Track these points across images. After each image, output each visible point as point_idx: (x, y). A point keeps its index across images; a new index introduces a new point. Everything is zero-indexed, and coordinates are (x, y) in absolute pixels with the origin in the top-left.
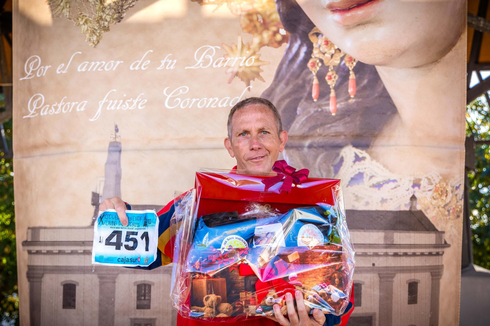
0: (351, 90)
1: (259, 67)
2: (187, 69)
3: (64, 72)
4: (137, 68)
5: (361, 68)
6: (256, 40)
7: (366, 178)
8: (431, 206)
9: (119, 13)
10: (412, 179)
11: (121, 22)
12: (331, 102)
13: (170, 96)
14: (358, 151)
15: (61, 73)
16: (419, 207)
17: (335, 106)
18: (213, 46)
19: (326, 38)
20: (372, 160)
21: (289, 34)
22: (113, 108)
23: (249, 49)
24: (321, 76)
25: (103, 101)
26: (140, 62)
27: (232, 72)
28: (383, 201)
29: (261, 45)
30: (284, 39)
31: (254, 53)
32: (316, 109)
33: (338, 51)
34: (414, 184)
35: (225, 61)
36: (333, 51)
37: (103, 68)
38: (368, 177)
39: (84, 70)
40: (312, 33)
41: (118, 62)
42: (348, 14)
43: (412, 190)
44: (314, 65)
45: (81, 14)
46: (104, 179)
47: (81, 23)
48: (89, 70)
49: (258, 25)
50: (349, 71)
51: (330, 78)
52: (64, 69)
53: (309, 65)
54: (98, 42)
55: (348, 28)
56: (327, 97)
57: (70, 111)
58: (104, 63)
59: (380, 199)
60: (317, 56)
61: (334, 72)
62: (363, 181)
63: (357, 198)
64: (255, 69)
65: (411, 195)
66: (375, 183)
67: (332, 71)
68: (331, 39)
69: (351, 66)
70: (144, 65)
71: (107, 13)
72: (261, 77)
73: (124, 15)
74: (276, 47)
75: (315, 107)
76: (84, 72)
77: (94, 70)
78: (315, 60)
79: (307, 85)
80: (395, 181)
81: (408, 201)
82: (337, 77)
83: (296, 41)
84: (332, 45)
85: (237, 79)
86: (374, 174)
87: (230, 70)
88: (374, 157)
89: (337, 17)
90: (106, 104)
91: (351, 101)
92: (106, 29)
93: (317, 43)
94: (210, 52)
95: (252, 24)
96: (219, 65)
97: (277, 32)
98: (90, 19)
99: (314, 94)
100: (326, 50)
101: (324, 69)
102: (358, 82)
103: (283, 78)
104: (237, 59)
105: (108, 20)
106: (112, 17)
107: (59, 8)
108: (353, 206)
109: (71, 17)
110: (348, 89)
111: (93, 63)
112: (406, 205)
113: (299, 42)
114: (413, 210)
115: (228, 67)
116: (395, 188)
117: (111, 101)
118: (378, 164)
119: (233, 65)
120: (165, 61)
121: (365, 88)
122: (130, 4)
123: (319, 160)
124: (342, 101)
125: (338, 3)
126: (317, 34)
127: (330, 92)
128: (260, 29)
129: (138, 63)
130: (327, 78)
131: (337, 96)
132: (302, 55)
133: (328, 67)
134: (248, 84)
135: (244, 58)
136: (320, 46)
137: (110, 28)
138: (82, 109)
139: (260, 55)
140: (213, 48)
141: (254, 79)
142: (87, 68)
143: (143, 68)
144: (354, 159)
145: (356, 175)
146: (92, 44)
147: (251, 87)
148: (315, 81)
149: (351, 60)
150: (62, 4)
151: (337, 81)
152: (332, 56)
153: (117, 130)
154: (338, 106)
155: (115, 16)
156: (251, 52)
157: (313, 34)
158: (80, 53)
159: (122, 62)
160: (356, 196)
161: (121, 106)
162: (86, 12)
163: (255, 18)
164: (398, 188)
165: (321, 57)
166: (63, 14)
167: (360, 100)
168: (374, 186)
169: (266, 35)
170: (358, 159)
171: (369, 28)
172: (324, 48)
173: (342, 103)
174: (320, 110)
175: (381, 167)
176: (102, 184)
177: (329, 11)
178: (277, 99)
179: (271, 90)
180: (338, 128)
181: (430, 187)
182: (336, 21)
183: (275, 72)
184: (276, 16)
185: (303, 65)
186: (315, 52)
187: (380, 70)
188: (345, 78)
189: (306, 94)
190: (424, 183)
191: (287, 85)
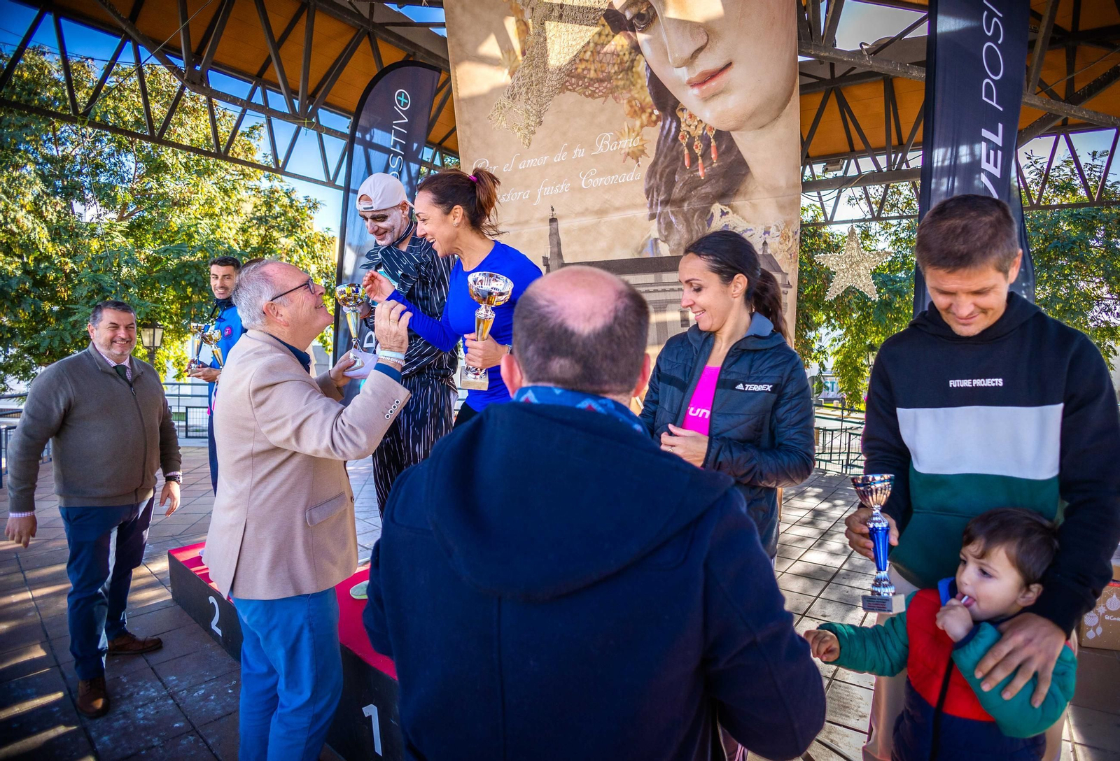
0: (713, 156)
1: (643, 145)
2: (593, 154)
4: (559, 159)
5: (720, 135)
6: (638, 123)
8: (779, 251)
9: (539, 117)
10: (764, 227)
11: (542, 125)
12: (700, 168)
13: (585, 178)
14: (723, 207)
15: (508, 171)
16: (769, 251)
17: (704, 171)
18: (608, 133)
19: (689, 112)
20: (733, 214)
21: (661, 113)
22: (548, 193)
23: (634, 131)
24: (690, 146)
25: (540, 190)
26: (560, 154)
27: (624, 153)
29: (642, 126)
30: (658, 117)
31: (638, 135)
32: (689, 176)
33: (700, 122)
35: (618, 145)
36: (696, 123)
37: (536, 163)
39: (524, 167)
40: (678, 109)
41: (546, 158)
42: (704, 87)
43: (763, 236)
44: (683, 138)
45: (515, 123)
46: (550, 247)
47: (516, 131)
48: (527, 166)
49: (637, 109)
50: (710, 139)
51: (697, 147)
52: (509, 167)
53: (680, 138)
54: (530, 144)
55: (706, 99)
56: (696, 164)
58: (536, 159)
60: (685, 129)
61: (699, 141)
64: (640, 148)
65: (763, 241)
67: (697, 140)
68: (695, 112)
69: (711, 135)
70: (563, 156)
71: (531, 119)
72: (646, 154)
73: (543, 119)
75: (689, 173)
76: (524, 169)
78: (684, 133)
81: (761, 246)
82: (702, 146)
83: (667, 119)
84: (695, 117)
85: (629, 157)
86: (735, 225)
87: (623, 151)
88: (735, 211)
89: (696, 91)
90: (543, 190)
91: (715, 165)
92: (533, 133)
93: (683, 117)
94: (606, 140)
95: (633, 110)
96: (615, 149)
97: (652, 113)
98: (522, 127)
99: (687, 162)
100: (691, 123)
101: (692, 139)
102: (718, 148)
103: (662, 152)
104: (626, 141)
105: (533, 125)
106: (536, 122)
109: (508, 128)
110: (711, 155)
111: (529, 160)
113: (669, 119)
114: (765, 253)
115: (621, 149)
116: (752, 235)
117: (546, 189)
118: (738, 217)
119: (624, 147)
120: (576, 151)
121: (724, 153)
122: (545, 109)
123: (696, 216)
124: (708, 166)
125: (694, 78)
127: (698, 160)
128: (639, 112)
129: (559, 156)
130: (694, 147)
131: (703, 161)
132: (673, 130)
133: (694, 137)
134: (638, 161)
135: (632, 140)
136: (686, 120)
137: (535, 131)
139: (643, 135)
141: (641, 157)
143: (563, 159)
144: (720, 214)
145: (724, 227)
146: (526, 146)
147: (640, 163)
148: (686, 152)
149: (711, 129)
150: (500, 118)
151: (702, 149)
152: (696, 127)
153: (553, 210)
154: (706, 170)
155: (538, 121)
156: (636, 133)
158: (519, 154)
159: (548, 157)
161: (553, 191)
162: (517, 122)
163: (634, 103)
164: (754, 236)
165: (688, 130)
166: (502, 126)
167: (721, 163)
169: (645, 117)
170: (723, 214)
171: (721, 98)
172: (689, 121)
173: (709, 168)
174: (692, 175)
175: (741, 219)
176: (549, 250)
177: (689, 87)
178: (659, 171)
179: (655, 164)
180: (707, 189)
181: (778, 234)
182: (695, 95)
183: (655, 148)
184: (649, 99)
185: (675, 139)
186: (683, 125)
187: (734, 135)
188: (708, 146)
189: (680, 163)
190: (773, 230)
191: (665, 157)
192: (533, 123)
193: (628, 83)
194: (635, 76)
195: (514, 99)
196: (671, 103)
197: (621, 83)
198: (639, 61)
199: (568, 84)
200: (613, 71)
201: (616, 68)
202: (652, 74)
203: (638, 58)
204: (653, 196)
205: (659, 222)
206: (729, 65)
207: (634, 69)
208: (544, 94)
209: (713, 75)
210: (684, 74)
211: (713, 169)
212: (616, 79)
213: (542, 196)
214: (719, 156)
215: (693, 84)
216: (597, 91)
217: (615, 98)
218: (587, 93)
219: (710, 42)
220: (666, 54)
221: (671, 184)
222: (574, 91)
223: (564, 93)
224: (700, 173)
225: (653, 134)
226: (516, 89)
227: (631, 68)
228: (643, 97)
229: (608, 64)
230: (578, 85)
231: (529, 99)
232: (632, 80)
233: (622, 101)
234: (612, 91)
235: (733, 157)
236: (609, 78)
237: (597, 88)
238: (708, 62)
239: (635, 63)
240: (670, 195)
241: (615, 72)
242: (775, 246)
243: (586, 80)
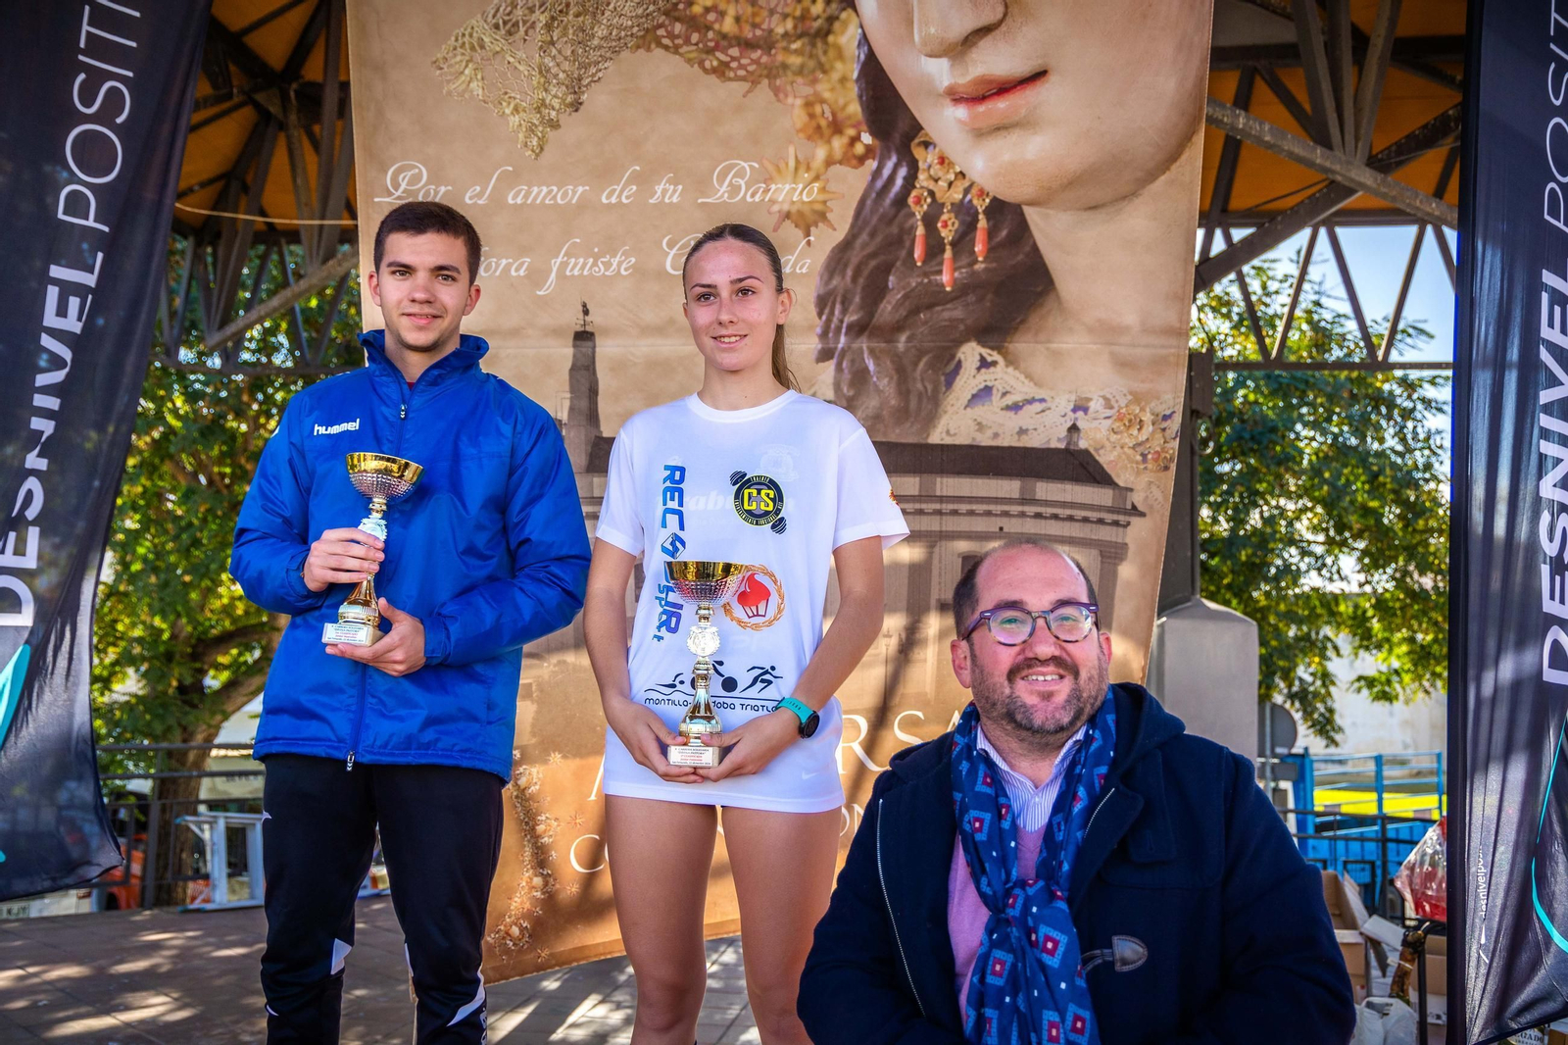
0: (978, 248)
1: (825, 202)
2: (703, 203)
3: (480, 202)
4: (614, 200)
5: (1000, 209)
6: (821, 153)
7: (996, 396)
8: (1107, 446)
9: (575, 93)
10: (1073, 398)
11: (580, 111)
12: (946, 268)
13: (674, 251)
14: (985, 352)
15: (475, 203)
16: (1083, 444)
17: (953, 274)
18: (745, 161)
19: (940, 150)
20: (1007, 366)
21: (877, 143)
22: (576, 272)
23: (808, 169)
24: (930, 221)
25: (560, 260)
26: (619, 188)
27: (779, 212)
28: (1022, 432)
29: (829, 162)
30: (869, 149)
31: (817, 178)
32: (919, 280)
33: (960, 176)
34: (1075, 406)
35: (767, 191)
36: (952, 177)
37: (555, 197)
38: (1000, 395)
39: (519, 201)
40: (917, 141)
41: (580, 189)
42: (981, 108)
43: (1071, 415)
44: (918, 201)
45: (506, 93)
46: (568, 395)
47: (508, 111)
48: (529, 202)
49: (823, 123)
50: (977, 213)
51: (945, 225)
52: (480, 195)
53: (911, 200)
54: (542, 149)
55: (981, 133)
56: (938, 259)
57: (498, 273)
58: (555, 189)
59: (1017, 429)
60: (925, 184)
61: (952, 215)
62: (991, 401)
63: (980, 427)
64: (819, 207)
65: (1069, 424)
66: (1010, 403)
67: (948, 212)
68: (952, 154)
69: (981, 205)
70: (625, 194)
71: (553, 93)
72: (829, 221)
73: (584, 97)
74: (855, 168)
75: (918, 276)
76: (521, 205)
77: (538, 202)
78: (921, 191)
79: (906, 237)
80: (1042, 400)
81: (1064, 433)
82: (956, 225)
83: (889, 158)
84: (951, 164)
85: (788, 224)
86: (1008, 389)
87: (776, 208)
88: (1011, 361)
89: (961, 112)
91: (979, 267)
92: (555, 125)
93: (925, 161)
94: (740, 174)
95: (814, 124)
96: (757, 198)
97: (856, 139)
98: (524, 104)
99: (918, 253)
100: (940, 174)
101: (937, 207)
102: (991, 233)
103: (866, 223)
104: (787, 187)
105: (557, 107)
106: (564, 100)
107: (463, 78)
108: (974, 439)
109: (486, 99)
110: (974, 246)
111: (535, 190)
112: (1059, 440)
113: (894, 159)
114: (1072, 447)
115: (773, 202)
116: (1043, 411)
117: (573, 260)
118: (1017, 373)
119: (780, 199)
120: (662, 187)
121: (1002, 245)
122: (593, 75)
123: (921, 365)
124: (964, 267)
125: (964, 85)
126: (926, 144)
127: (943, 251)
128: (827, 132)
129: (615, 190)
130: (939, 225)
131: (956, 256)
132: (899, 182)
133: (943, 205)
134: (808, 234)
135: (801, 186)
136: (930, 167)
137: (561, 123)
138: (522, 273)
139: (828, 180)
140: (745, 165)
141: (817, 226)
142: (526, 197)
143: (624, 201)
144: (978, 364)
145: (981, 390)
146: (530, 152)
147: (812, 238)
148: (920, 231)
149: (982, 193)
150: (467, 72)
151: (956, 231)
152: (950, 184)
153: (586, 312)
154: (956, 274)
155: (569, 99)
156: (813, 174)
157: (919, 144)
158: (510, 169)
159: (587, 188)
160: (979, 424)
161: (591, 268)
162: (513, 91)
163: (818, 109)
164: (1047, 412)
165: (931, 187)
166: (472, 91)
167: (994, 265)
168: (1008, 408)
170: (984, 364)
171: (1014, 137)
172: (936, 170)
173: (964, 270)
174: (926, 281)
175: (1022, 377)
176: (567, 404)
177: (947, 101)
178: (854, 261)
179: (845, 246)
180: (955, 312)
181: (1109, 413)
182: (960, 121)
183: (851, 213)
184: (855, 109)
185: (901, 201)
186: (922, 176)
187: (1030, 213)
188: (970, 227)
189: (903, 253)
190: (1095, 405)
191: (872, 235)
192: (556, 103)
193: (811, 64)
194: (832, 53)
195: (510, 33)
196: (902, 126)
197: (795, 61)
198: (845, 24)
199: (661, 32)
200: (780, 30)
201: (789, 24)
202: (871, 57)
203: (844, 15)
204: (832, 313)
205: (839, 368)
206: (1039, 75)
207: (831, 38)
208: (596, 42)
209: (1004, 88)
210: (941, 72)
211: (974, 273)
212: (786, 49)
213: (561, 275)
214: (991, 251)
215: (956, 97)
216: (734, 65)
217: (776, 91)
218: (707, 64)
219: (1009, 20)
220: (910, 23)
221: (875, 292)
222: (676, 52)
223: (649, 50)
224: (945, 278)
225: (853, 183)
226: (519, 12)
227: (824, 33)
228: (841, 102)
229: (772, 12)
230: (687, 41)
231: (552, 43)
232: (823, 59)
233: (790, 100)
234: (772, 73)
235: (1021, 257)
236: (767, 44)
237: (733, 59)
238: (996, 60)
239: (837, 25)
240: (871, 314)
241: (786, 35)
242: (1098, 436)
243: (710, 34)
